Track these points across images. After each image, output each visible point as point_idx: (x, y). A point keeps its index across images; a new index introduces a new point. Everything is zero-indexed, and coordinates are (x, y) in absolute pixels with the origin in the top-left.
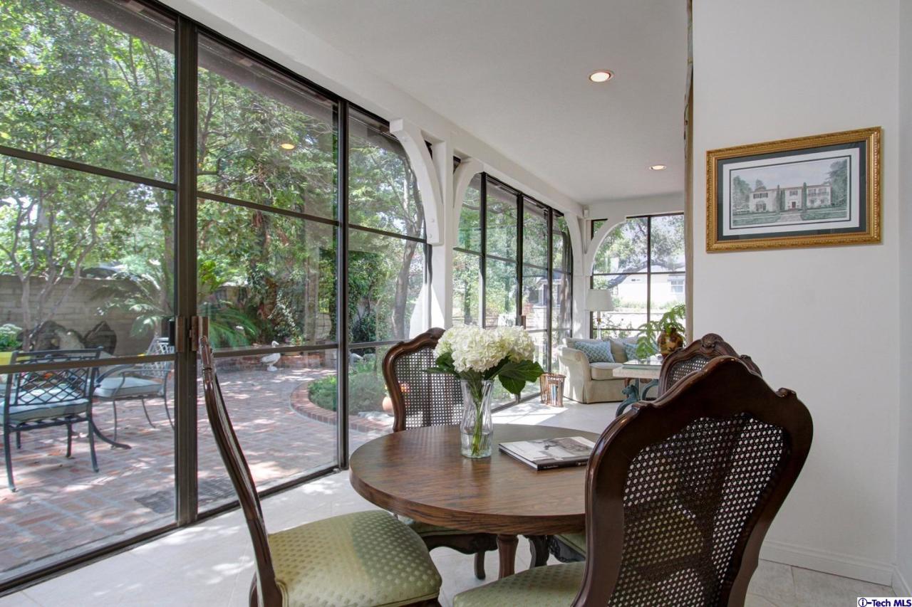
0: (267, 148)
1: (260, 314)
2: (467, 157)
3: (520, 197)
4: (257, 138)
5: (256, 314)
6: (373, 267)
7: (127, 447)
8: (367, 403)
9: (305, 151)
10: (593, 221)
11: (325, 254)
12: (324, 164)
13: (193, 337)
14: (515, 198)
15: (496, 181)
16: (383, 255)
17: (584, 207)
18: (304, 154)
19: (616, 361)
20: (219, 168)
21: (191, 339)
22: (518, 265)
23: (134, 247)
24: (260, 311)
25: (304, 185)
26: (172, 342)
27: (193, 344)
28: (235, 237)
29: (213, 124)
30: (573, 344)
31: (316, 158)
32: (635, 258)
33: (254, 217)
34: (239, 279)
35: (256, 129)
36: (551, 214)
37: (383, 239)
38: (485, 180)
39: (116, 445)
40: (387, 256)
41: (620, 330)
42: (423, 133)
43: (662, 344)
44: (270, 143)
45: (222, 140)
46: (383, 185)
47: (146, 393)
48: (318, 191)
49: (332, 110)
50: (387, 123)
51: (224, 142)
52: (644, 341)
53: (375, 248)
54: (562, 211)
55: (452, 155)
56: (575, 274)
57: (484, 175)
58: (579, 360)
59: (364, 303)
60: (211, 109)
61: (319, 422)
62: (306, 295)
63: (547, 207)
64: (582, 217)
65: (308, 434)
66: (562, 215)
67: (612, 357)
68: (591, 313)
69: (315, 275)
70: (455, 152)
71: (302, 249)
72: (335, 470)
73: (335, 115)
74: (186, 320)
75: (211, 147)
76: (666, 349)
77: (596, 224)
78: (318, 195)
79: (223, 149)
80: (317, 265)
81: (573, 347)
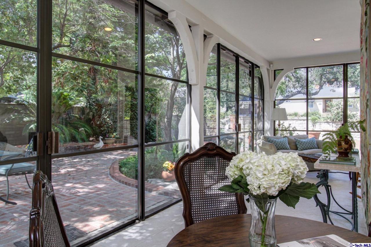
0: (97, 33)
1: (92, 123)
2: (211, 34)
3: (237, 57)
4: (92, 27)
5: (90, 123)
6: (153, 96)
7: (15, 204)
8: (152, 173)
9: (117, 34)
10: (275, 71)
11: (128, 89)
12: (128, 41)
13: (49, 146)
14: (234, 58)
15: (225, 48)
16: (158, 89)
17: (270, 63)
18: (117, 36)
19: (291, 149)
20: (71, 43)
21: (47, 146)
22: (236, 95)
23: (26, 86)
24: (92, 122)
25: (117, 52)
26: (35, 149)
27: (49, 150)
28: (80, 81)
29: (68, 20)
30: (267, 139)
31: (123, 38)
32: (289, 90)
33: (90, 69)
34: (82, 103)
35: (91, 22)
36: (253, 67)
37: (159, 81)
38: (219, 47)
39: (7, 202)
40: (161, 90)
41: (289, 130)
42: (187, 20)
43: (339, 145)
44: (98, 30)
45: (73, 29)
46: (157, 52)
47: (26, 171)
48: (124, 55)
49: (134, 6)
50: (166, 14)
51: (74, 30)
52: (328, 144)
53: (154, 85)
54: (258, 65)
55: (203, 33)
56: (265, 99)
57: (219, 45)
58: (272, 149)
59: (148, 115)
60: (66, 11)
61: (126, 186)
62: (118, 111)
63: (251, 63)
64: (269, 68)
65: (120, 194)
66: (259, 67)
67: (289, 147)
68: (274, 121)
69: (122, 100)
70: (205, 31)
71: (116, 87)
72: (137, 221)
73: (137, 10)
74: (44, 134)
75: (67, 33)
76: (342, 149)
77: (276, 73)
78: (124, 57)
79: (73, 33)
80: (124, 95)
81: (266, 141)
